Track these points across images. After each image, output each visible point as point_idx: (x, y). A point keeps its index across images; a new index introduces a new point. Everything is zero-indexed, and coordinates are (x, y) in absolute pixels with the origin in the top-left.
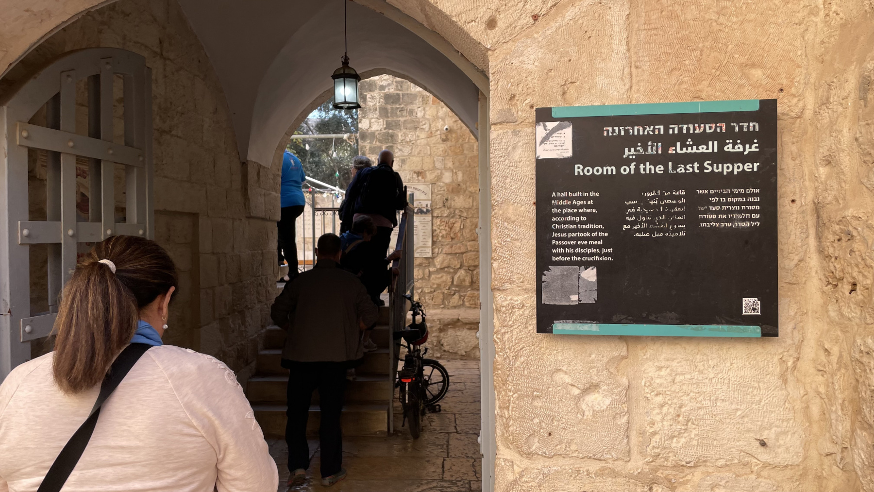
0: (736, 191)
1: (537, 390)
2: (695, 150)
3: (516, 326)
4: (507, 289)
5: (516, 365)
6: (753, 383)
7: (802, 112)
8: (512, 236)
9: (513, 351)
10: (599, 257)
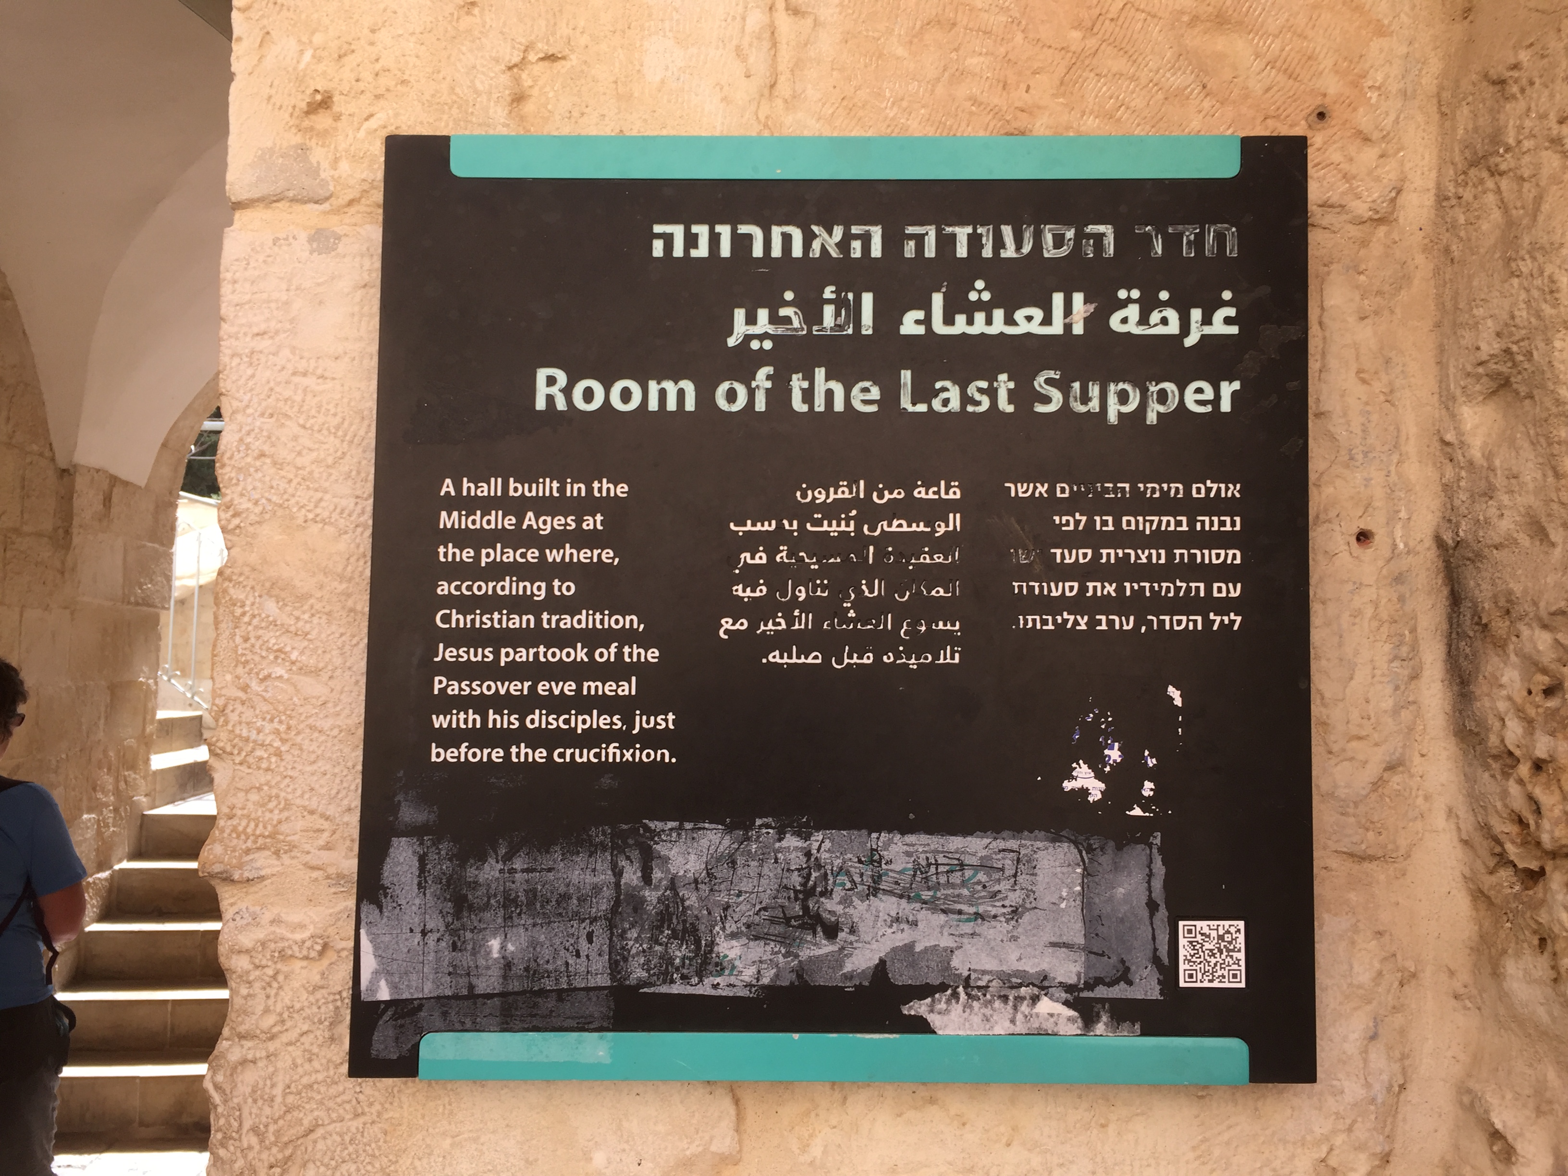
0: (1152, 489)
2: (998, 326)
3: (293, 1035)
4: (262, 878)
7: (1393, 200)
8: (294, 656)
9: (275, 1144)
10: (620, 748)
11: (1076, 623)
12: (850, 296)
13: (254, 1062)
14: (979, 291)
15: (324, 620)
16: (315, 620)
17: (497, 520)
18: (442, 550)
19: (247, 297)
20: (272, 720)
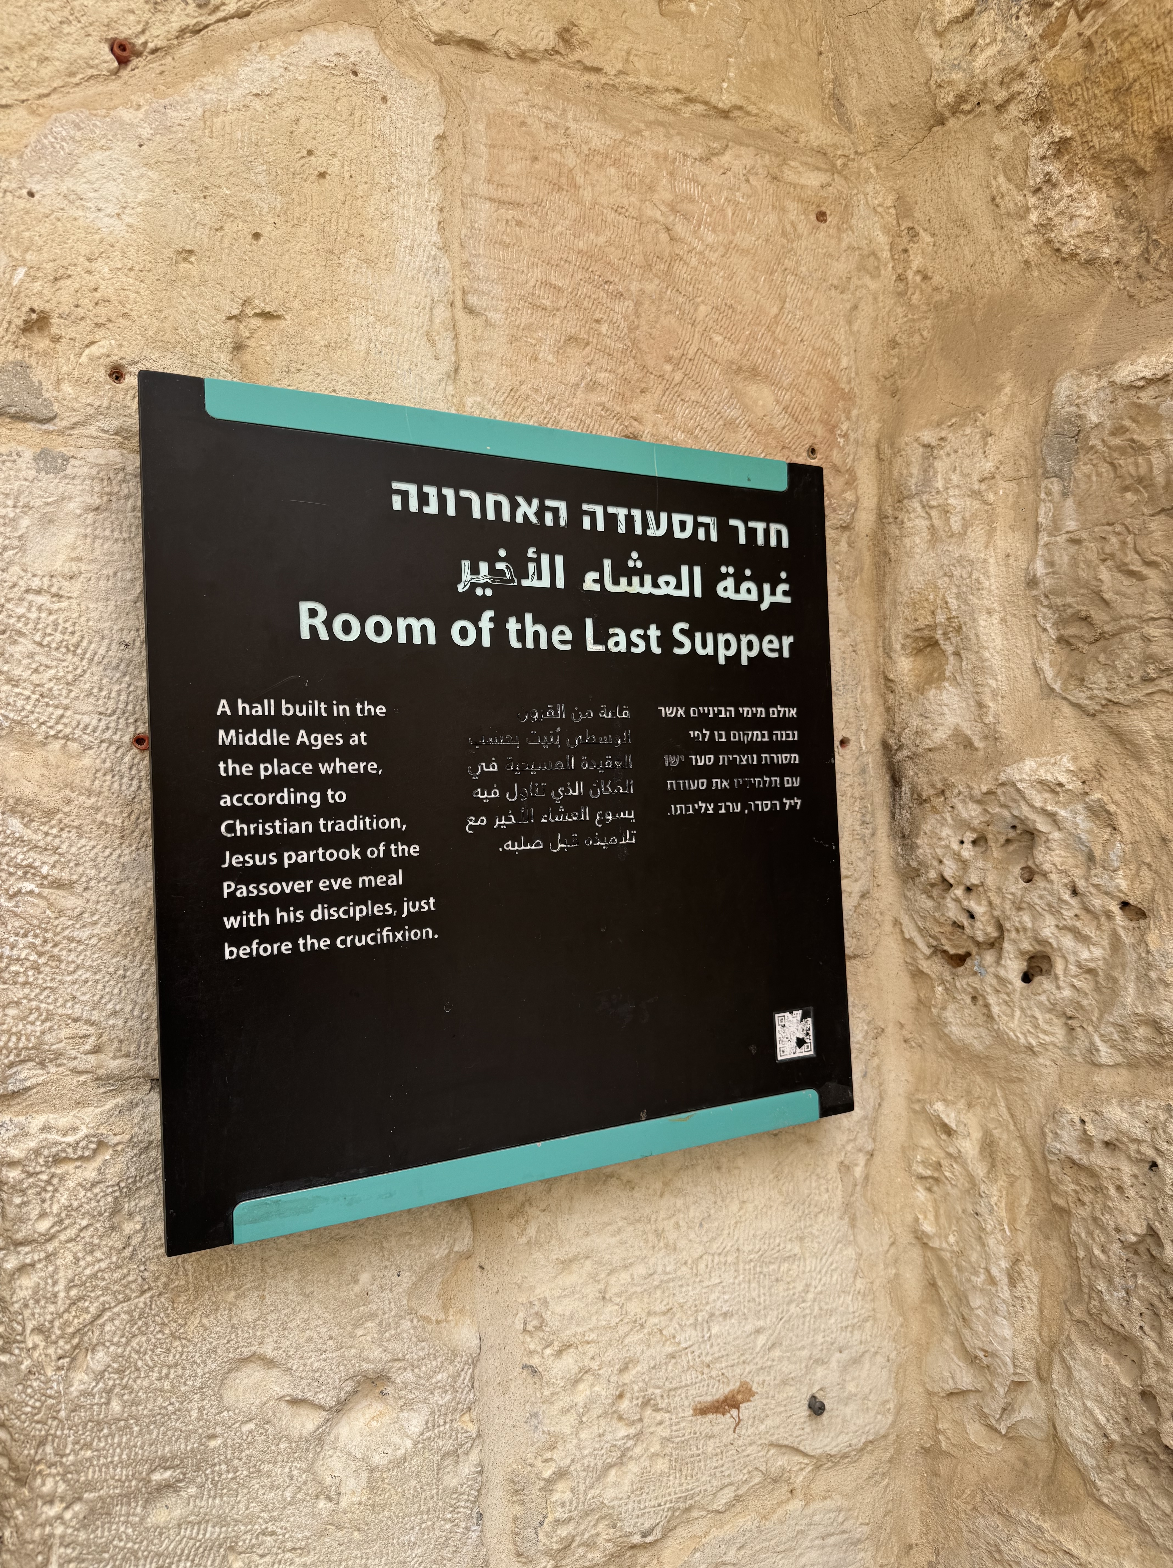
0: (747, 712)
1: (164, 1463)
2: (648, 589)
4: (29, 1089)
5: (74, 1390)
6: (789, 1247)
8: (45, 870)
9: (61, 1337)
10: (392, 931)
11: (707, 809)
12: (547, 556)
13: (32, 1265)
15: (73, 834)
16: (65, 834)
17: (271, 738)
18: (222, 765)
20: (25, 935)
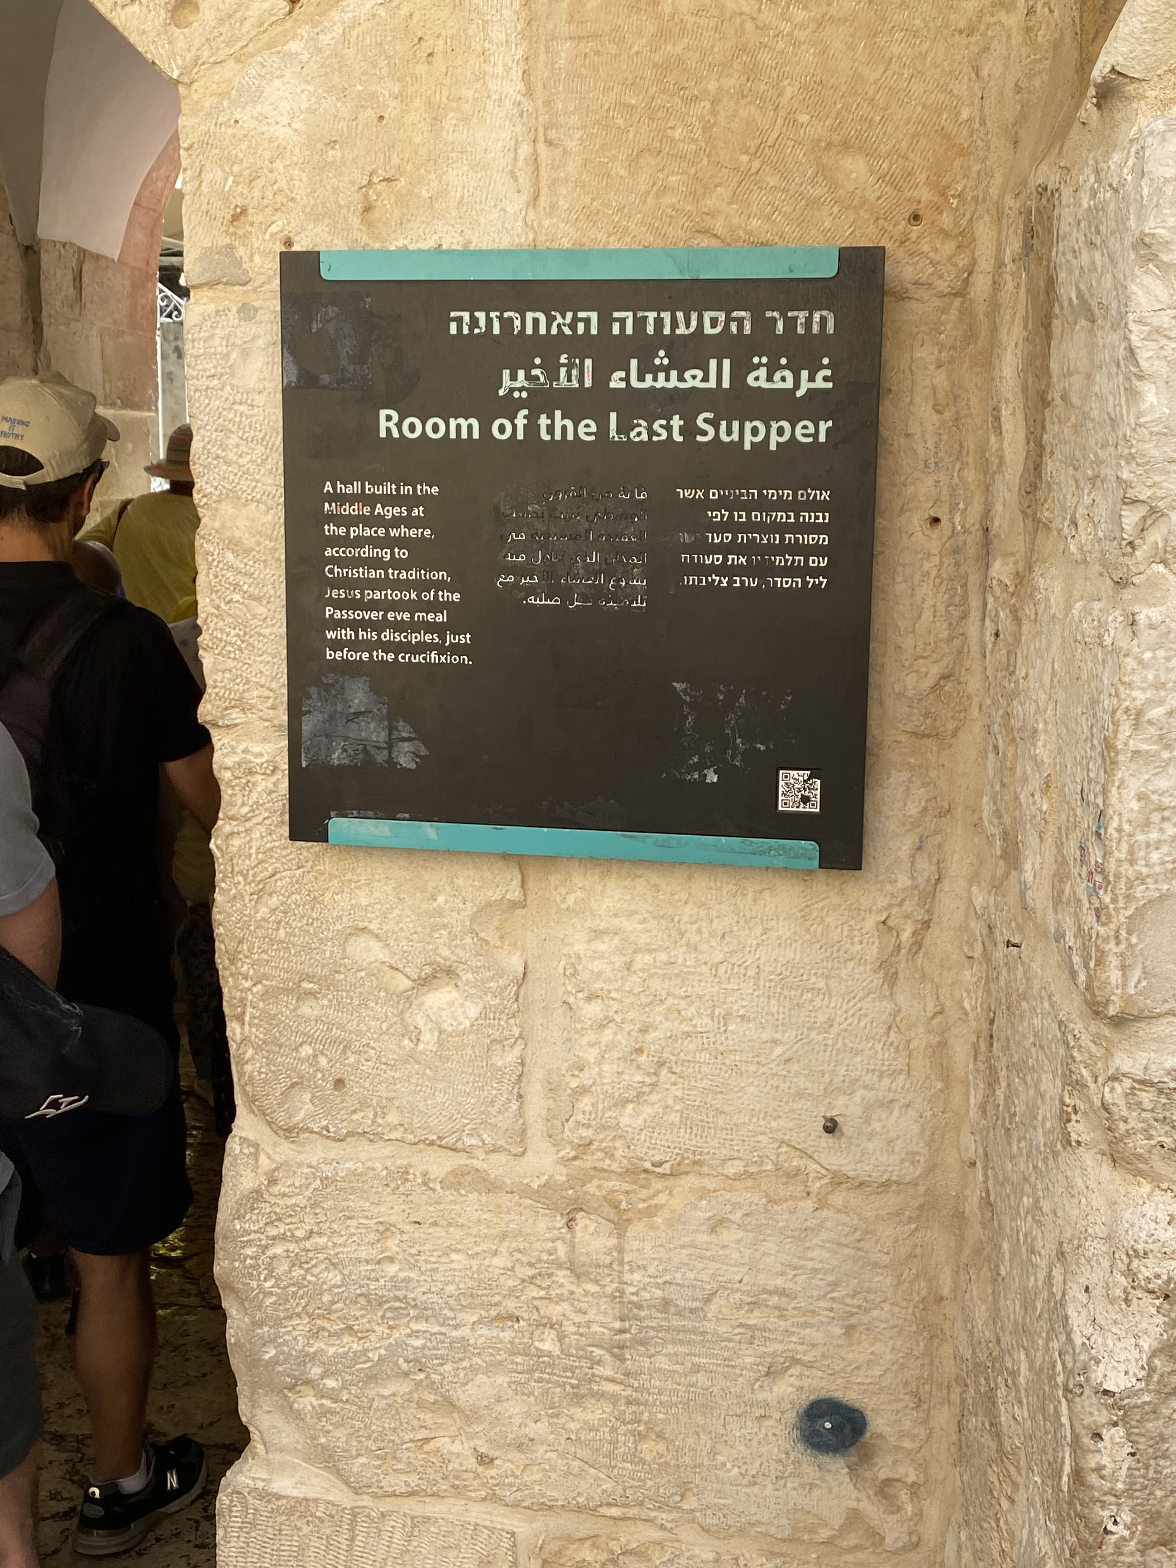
0: (772, 494)
1: (310, 978)
2: (674, 383)
3: (259, 819)
4: (236, 725)
5: (259, 916)
6: (813, 979)
7: (965, 280)
8: (245, 588)
9: (253, 881)
10: (438, 654)
11: (720, 582)
12: (577, 361)
13: (238, 833)
14: (661, 358)
15: (262, 566)
16: (257, 565)
17: (358, 509)
18: (326, 527)
19: (202, 351)
20: (234, 628)
